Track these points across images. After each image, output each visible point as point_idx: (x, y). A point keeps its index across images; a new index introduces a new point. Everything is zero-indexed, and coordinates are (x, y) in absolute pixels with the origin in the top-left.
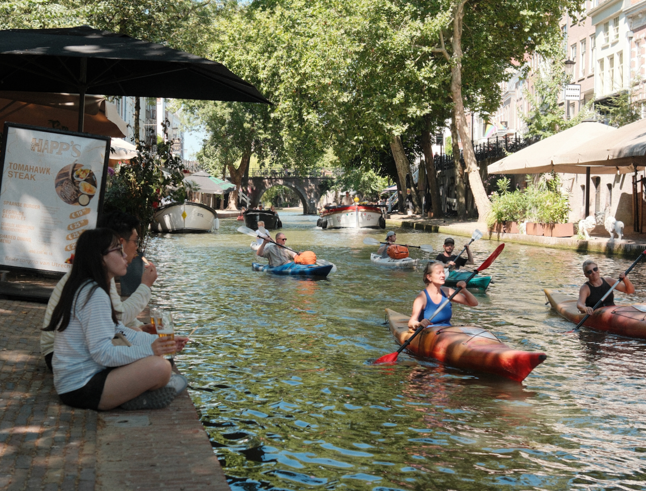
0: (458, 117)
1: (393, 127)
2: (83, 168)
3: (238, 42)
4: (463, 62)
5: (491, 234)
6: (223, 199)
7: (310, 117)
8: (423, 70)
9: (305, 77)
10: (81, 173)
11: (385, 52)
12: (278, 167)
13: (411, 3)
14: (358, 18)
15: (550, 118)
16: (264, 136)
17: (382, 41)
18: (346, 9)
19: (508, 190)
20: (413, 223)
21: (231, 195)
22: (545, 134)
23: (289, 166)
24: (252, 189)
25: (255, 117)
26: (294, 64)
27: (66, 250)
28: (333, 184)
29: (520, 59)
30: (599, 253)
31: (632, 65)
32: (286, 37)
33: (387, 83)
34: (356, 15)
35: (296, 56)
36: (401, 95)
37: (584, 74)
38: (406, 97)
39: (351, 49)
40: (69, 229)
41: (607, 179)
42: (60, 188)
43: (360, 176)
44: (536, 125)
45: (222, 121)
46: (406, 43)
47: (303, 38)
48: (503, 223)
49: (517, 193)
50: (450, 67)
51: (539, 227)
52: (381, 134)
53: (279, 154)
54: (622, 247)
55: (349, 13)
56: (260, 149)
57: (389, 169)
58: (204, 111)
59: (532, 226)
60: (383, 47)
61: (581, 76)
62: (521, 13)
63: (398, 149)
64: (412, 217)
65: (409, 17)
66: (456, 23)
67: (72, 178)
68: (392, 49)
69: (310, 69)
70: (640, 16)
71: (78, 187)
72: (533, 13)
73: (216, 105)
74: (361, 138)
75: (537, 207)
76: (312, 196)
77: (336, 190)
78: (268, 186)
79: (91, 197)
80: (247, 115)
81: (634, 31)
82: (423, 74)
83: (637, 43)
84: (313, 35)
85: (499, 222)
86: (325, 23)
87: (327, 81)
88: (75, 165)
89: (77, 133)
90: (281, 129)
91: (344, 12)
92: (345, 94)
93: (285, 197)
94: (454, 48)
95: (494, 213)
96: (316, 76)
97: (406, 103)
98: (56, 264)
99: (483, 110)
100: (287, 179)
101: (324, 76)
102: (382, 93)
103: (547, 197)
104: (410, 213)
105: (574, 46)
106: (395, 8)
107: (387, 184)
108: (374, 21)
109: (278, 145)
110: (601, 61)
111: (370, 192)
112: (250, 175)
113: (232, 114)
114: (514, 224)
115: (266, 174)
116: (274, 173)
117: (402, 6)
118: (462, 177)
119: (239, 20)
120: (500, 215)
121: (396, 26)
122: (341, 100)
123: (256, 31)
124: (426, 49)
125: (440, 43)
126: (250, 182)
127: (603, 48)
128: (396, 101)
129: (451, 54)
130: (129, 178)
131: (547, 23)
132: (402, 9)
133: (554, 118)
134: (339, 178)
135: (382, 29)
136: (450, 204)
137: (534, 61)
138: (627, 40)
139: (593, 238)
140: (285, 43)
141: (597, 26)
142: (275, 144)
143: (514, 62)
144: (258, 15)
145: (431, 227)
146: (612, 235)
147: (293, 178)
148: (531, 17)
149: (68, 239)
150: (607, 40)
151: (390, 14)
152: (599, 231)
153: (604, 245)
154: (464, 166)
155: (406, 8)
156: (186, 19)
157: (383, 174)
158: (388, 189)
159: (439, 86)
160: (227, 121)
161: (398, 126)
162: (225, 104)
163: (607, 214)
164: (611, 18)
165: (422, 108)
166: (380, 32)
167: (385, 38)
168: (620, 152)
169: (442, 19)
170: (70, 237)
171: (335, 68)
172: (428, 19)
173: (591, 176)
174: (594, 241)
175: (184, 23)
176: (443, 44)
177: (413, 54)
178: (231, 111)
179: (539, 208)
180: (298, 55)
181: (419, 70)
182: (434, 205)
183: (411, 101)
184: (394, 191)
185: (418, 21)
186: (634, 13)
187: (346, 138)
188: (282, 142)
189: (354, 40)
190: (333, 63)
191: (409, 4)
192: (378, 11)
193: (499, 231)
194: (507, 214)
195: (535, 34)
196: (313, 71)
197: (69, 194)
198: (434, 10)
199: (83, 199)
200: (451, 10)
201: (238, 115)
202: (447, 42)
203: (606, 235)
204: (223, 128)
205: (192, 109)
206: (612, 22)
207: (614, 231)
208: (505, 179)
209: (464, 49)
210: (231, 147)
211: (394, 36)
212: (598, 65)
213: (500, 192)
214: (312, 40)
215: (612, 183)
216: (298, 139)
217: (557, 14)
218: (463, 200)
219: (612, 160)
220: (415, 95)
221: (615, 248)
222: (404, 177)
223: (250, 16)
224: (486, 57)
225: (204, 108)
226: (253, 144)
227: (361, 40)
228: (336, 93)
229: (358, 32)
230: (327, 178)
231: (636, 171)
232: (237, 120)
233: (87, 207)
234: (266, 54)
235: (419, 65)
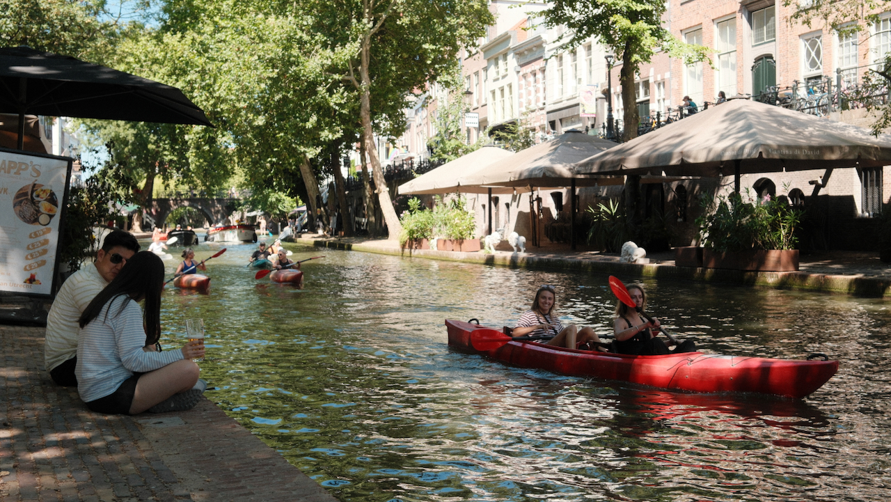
0: (367, 141)
1: (306, 150)
2: (43, 188)
3: (144, 64)
4: (372, 89)
5: (403, 251)
6: (126, 221)
7: (225, 139)
8: (334, 96)
9: (220, 100)
10: (41, 193)
11: (296, 78)
12: (184, 189)
13: (322, 33)
14: (271, 45)
15: (453, 143)
16: (169, 157)
17: (294, 68)
18: (259, 36)
19: (419, 209)
20: (325, 242)
21: (135, 216)
22: (450, 158)
23: (195, 187)
24: (156, 211)
25: (160, 140)
26: (208, 88)
27: (25, 269)
28: (240, 205)
29: (422, 87)
30: (504, 266)
31: (520, 96)
32: (200, 61)
33: (298, 108)
34: (269, 42)
35: (210, 79)
36: (314, 119)
37: (478, 103)
38: (318, 121)
39: (265, 75)
40: (28, 248)
41: (504, 198)
42: (18, 208)
43: (268, 196)
44: (441, 149)
45: (125, 143)
46: (318, 70)
47: (217, 62)
48: (415, 240)
49: (427, 211)
50: (359, 94)
51: (448, 243)
52: (295, 157)
53: (185, 175)
54: (525, 260)
55: (262, 40)
56: (165, 170)
57: (298, 190)
58: (106, 131)
59: (442, 242)
60: (296, 74)
61: (475, 105)
62: (424, 46)
63: (308, 170)
64: (324, 236)
65: (320, 46)
66: (364, 53)
67: (32, 197)
68: (304, 76)
69: (225, 93)
70: (526, 52)
71: (38, 207)
72: (434, 47)
73: (118, 126)
74: (274, 160)
75: (446, 224)
76: (219, 217)
77: (242, 210)
78: (174, 208)
79: (51, 217)
80: (152, 136)
81: (522, 66)
82: (334, 100)
83: (524, 76)
84: (226, 60)
85: (410, 239)
86: (239, 49)
87: (242, 105)
88: (34, 185)
89: (16, 151)
90: (187, 150)
91: (257, 40)
92: (260, 117)
93: (189, 218)
94: (362, 77)
95: (406, 231)
96: (231, 100)
97: (318, 127)
98: (14, 285)
99: (391, 134)
100: (192, 200)
101: (239, 101)
102: (296, 117)
103: (455, 216)
104: (321, 232)
105: (468, 77)
106: (306, 37)
107: (295, 205)
108: (286, 48)
109: (183, 167)
110: (493, 92)
111: (278, 212)
112: (154, 197)
113: (136, 136)
114: (425, 240)
115: (171, 195)
116: (179, 194)
117: (313, 37)
118: (371, 197)
119: (145, 42)
120: (411, 232)
121: (307, 54)
122: (256, 123)
123: (163, 53)
124: (337, 77)
125: (349, 71)
126: (154, 203)
127: (495, 80)
128: (309, 125)
129: (360, 82)
130: (83, 198)
131: (446, 56)
132: (313, 39)
133: (457, 143)
134: (245, 199)
135: (295, 56)
136: (359, 224)
137: (435, 90)
138: (515, 73)
139: (499, 252)
140: (198, 67)
141: (488, 60)
142: (182, 164)
143: (416, 91)
144: (168, 38)
145: (344, 245)
146: (515, 248)
147: (199, 199)
148: (432, 50)
149: (27, 258)
150: (498, 73)
151: (301, 43)
152: (504, 246)
153: (509, 258)
154: (373, 186)
155: (317, 38)
156: (93, 39)
157: (291, 195)
158: (296, 209)
159: (349, 112)
160: (130, 142)
161: (311, 149)
162: (128, 126)
163: (506, 230)
164: (499, 54)
165: (334, 132)
166: (292, 59)
167: (297, 66)
168: (521, 175)
169: (350, 50)
170: (29, 257)
171: (249, 93)
172: (338, 49)
173: (493, 195)
174: (500, 255)
175: (92, 44)
176: (352, 73)
177: (324, 81)
178: (135, 132)
179: (449, 225)
180: (212, 79)
181: (330, 96)
182: (345, 225)
183: (323, 125)
184: (303, 212)
185: (329, 50)
186: (521, 50)
187: (260, 159)
188: (188, 164)
189: (267, 65)
190: (247, 88)
191: (319, 34)
192: (289, 39)
193: (411, 247)
194: (418, 231)
195: (437, 66)
196: (228, 94)
197: (28, 214)
198: (344, 41)
199: (43, 219)
200: (359, 41)
201: (142, 137)
202: (356, 70)
203: (510, 249)
204: (126, 150)
205: (93, 130)
206: (501, 57)
207: (517, 246)
208: (416, 199)
209: (371, 77)
210: (135, 168)
211: (306, 64)
212: (491, 95)
213: (411, 211)
214: (227, 64)
215: (510, 202)
216: (205, 161)
217: (456, 49)
218: (372, 219)
219: (514, 181)
220: (327, 119)
221: (519, 261)
222: (314, 198)
223: (159, 39)
224: (391, 85)
225: (105, 128)
226: (157, 164)
227: (274, 67)
228: (251, 116)
229: (271, 60)
230: (234, 199)
231: (532, 191)
232: (141, 142)
233: (48, 226)
234: (174, 77)
235: (330, 91)
